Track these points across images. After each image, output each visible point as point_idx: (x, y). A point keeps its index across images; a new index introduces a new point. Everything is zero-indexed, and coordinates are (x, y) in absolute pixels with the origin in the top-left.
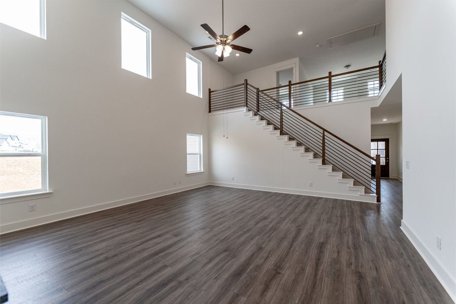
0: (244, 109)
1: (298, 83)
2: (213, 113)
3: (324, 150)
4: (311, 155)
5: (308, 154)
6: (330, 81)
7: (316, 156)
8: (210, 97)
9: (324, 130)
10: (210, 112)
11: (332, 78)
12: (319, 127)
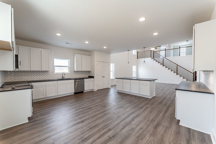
0: (151, 58)
1: (168, 50)
2: (138, 59)
3: (177, 71)
4: (173, 72)
5: (172, 72)
6: (180, 49)
7: (174, 72)
8: (138, 54)
9: (177, 65)
11: (181, 49)
12: (175, 64)
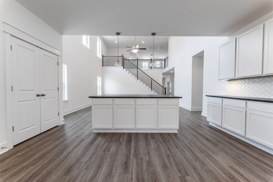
5: (147, 87)
8: (103, 59)
9: (152, 79)
10: (103, 66)
12: (150, 77)
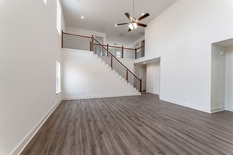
0: (92, 52)
3: (127, 77)
4: (124, 79)
8: (62, 37)
9: (128, 69)
10: (62, 47)
12: (126, 68)
